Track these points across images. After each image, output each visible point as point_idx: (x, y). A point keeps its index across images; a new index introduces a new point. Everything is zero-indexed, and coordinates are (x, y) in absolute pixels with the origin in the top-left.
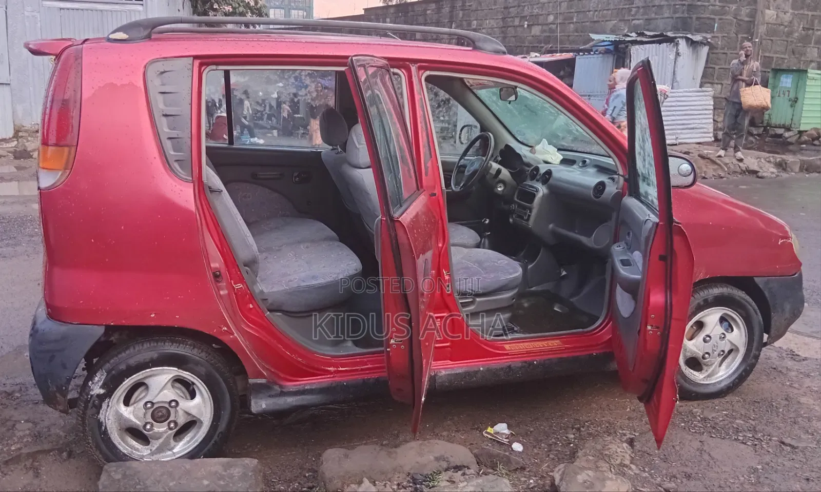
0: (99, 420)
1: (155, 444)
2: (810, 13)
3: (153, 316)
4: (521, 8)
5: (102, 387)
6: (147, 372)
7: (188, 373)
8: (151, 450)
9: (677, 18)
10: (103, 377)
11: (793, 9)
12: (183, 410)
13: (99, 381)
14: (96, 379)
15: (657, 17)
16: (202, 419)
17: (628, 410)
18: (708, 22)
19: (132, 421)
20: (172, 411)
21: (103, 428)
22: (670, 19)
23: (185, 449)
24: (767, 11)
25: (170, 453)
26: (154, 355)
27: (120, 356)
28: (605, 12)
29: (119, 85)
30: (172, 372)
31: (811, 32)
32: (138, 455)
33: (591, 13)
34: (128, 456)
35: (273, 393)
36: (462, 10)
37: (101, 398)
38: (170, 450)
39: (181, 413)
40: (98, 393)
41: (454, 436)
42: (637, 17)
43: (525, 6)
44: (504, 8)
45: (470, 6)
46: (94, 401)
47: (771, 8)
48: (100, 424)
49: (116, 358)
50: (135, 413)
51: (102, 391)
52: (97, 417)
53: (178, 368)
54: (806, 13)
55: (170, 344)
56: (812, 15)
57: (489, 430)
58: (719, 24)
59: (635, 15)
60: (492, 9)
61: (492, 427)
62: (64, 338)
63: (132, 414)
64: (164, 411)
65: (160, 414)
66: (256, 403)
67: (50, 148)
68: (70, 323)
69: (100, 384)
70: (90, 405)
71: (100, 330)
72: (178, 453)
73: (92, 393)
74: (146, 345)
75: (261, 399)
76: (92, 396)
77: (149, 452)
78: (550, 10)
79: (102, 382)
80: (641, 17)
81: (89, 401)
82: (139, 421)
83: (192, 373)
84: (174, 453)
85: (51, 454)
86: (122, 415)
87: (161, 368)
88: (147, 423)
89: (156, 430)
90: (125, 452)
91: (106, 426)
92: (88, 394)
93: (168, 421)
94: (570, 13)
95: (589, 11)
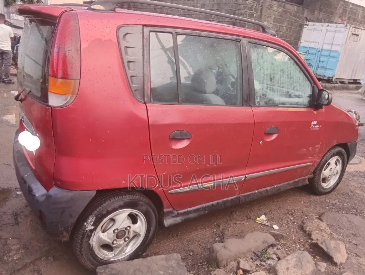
0: (90, 243)
1: (117, 251)
2: (279, 25)
3: (123, 182)
4: (162, 9)
5: (92, 225)
6: (116, 213)
7: (136, 211)
8: (114, 254)
9: (231, 22)
10: (94, 220)
11: (273, 22)
12: (133, 230)
13: (91, 222)
14: (89, 221)
15: (223, 20)
16: (141, 234)
17: (303, 202)
18: (243, 25)
19: (106, 241)
20: (127, 232)
21: (91, 247)
22: (228, 22)
23: (131, 250)
24: (265, 22)
25: (124, 253)
26: (121, 203)
27: (102, 206)
28: (200, 16)
29: (103, 40)
30: (128, 211)
31: (278, 32)
32: (108, 258)
33: (194, 15)
34: (103, 260)
35: (174, 215)
36: (133, 7)
37: (92, 231)
38: (123, 252)
39: (132, 232)
40: (90, 229)
41: (243, 223)
42: (214, 20)
43: (164, 9)
44: (154, 9)
45: (138, 6)
46: (88, 234)
47: (266, 21)
48: (89, 245)
49: (100, 208)
50: (108, 236)
51: (92, 227)
52: (89, 242)
53: (132, 208)
54: (278, 24)
55: (129, 196)
56: (280, 26)
57: (258, 219)
58: (247, 26)
59: (213, 19)
60: (148, 9)
61: (259, 218)
62: (72, 200)
63: (107, 237)
64: (123, 233)
65: (121, 234)
66: (166, 221)
67: (59, 79)
68: (76, 191)
69: (92, 223)
70: (85, 236)
71: (93, 193)
72: (128, 253)
73: (87, 229)
74: (117, 199)
75: (169, 219)
76: (87, 231)
77: (113, 255)
78: (176, 12)
79: (93, 222)
80: (216, 20)
81: (85, 234)
82: (110, 240)
83: (138, 210)
84: (125, 253)
85: (42, 259)
86: (101, 238)
87: (123, 210)
88: (114, 241)
89: (119, 243)
90: (101, 258)
91: (92, 246)
92: (84, 230)
93: (124, 237)
94: (185, 14)
95: (193, 15)
